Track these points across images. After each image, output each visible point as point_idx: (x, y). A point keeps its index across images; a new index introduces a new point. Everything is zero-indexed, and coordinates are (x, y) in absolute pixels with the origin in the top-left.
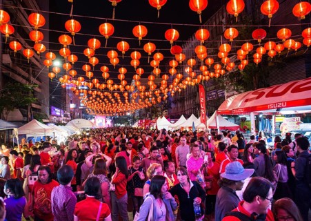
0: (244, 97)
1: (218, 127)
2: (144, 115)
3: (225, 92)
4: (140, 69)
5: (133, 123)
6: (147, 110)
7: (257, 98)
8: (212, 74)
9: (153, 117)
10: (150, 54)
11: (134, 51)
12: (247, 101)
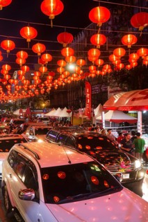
0: (131, 95)
1: (104, 121)
2: (26, 103)
3: (109, 87)
4: (26, 67)
5: (14, 110)
6: (29, 99)
7: (145, 98)
8: (98, 72)
9: (36, 105)
10: (39, 54)
11: (21, 50)
12: (133, 100)
